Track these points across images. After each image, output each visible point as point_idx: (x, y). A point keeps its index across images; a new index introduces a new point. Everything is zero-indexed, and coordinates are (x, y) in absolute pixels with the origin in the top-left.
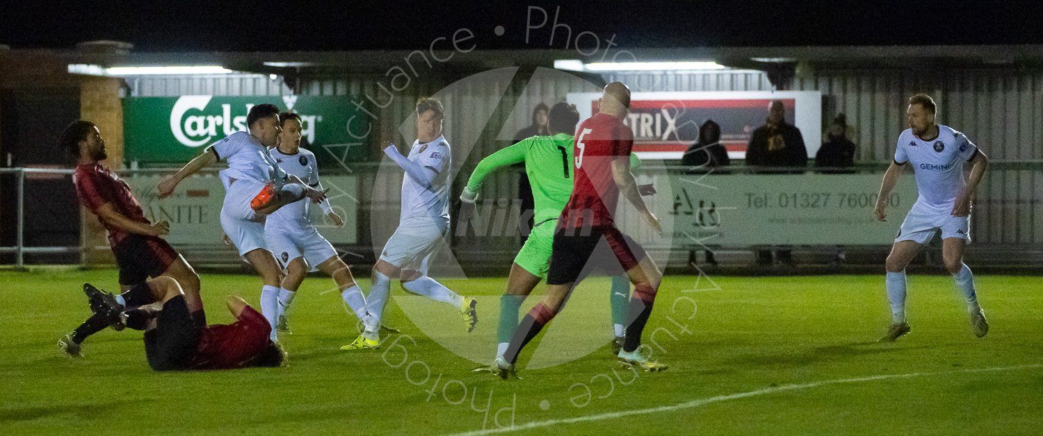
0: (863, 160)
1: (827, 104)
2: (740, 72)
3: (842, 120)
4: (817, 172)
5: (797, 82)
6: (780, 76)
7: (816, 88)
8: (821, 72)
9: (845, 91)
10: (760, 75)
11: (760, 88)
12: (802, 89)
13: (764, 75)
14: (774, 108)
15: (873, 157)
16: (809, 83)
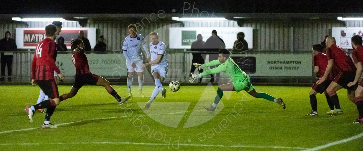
0: (109, 49)
1: (98, 32)
2: (70, 22)
3: (102, 37)
4: (95, 53)
5: (88, 25)
6: (83, 23)
7: (94, 27)
8: (96, 22)
9: (103, 28)
10: (77, 23)
11: (76, 27)
12: (90, 27)
13: (78, 23)
14: (80, 33)
15: (112, 48)
16: (92, 25)
